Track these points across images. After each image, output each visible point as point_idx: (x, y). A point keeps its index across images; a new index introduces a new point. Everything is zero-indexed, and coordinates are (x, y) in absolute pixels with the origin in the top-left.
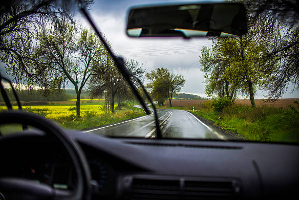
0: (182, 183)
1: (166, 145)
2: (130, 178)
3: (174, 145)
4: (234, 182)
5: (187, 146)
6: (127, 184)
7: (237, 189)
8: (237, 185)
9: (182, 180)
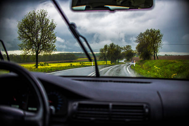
0: (111, 107)
1: (102, 81)
2: (77, 103)
3: (107, 81)
4: (145, 105)
5: (115, 82)
6: (75, 108)
7: (147, 110)
8: (147, 107)
9: (111, 104)
